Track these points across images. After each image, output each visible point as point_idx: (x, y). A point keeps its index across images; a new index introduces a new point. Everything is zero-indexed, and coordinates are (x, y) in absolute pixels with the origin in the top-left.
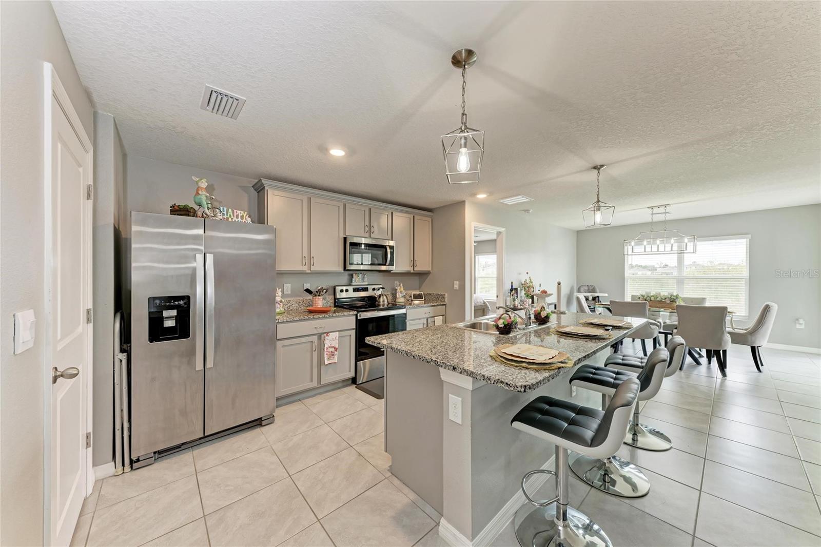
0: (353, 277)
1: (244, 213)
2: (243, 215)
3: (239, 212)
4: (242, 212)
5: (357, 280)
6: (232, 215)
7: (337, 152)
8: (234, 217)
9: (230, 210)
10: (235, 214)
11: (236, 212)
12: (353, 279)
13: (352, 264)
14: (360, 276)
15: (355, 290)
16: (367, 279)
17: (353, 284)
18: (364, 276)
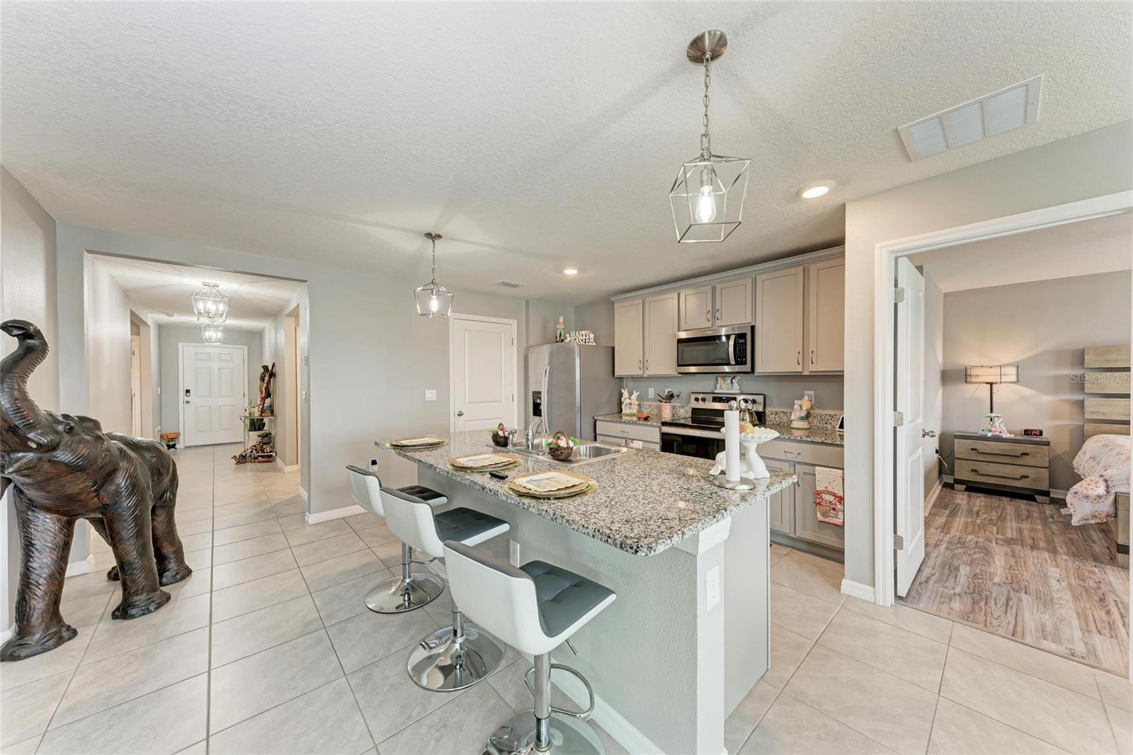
0: (717, 382)
2: (587, 333)
3: (583, 332)
4: (586, 331)
5: (724, 386)
6: (578, 336)
7: (571, 272)
9: (577, 333)
10: (581, 334)
12: (718, 385)
13: (679, 365)
14: (729, 381)
15: (715, 400)
16: (739, 385)
17: (716, 391)
18: (733, 380)
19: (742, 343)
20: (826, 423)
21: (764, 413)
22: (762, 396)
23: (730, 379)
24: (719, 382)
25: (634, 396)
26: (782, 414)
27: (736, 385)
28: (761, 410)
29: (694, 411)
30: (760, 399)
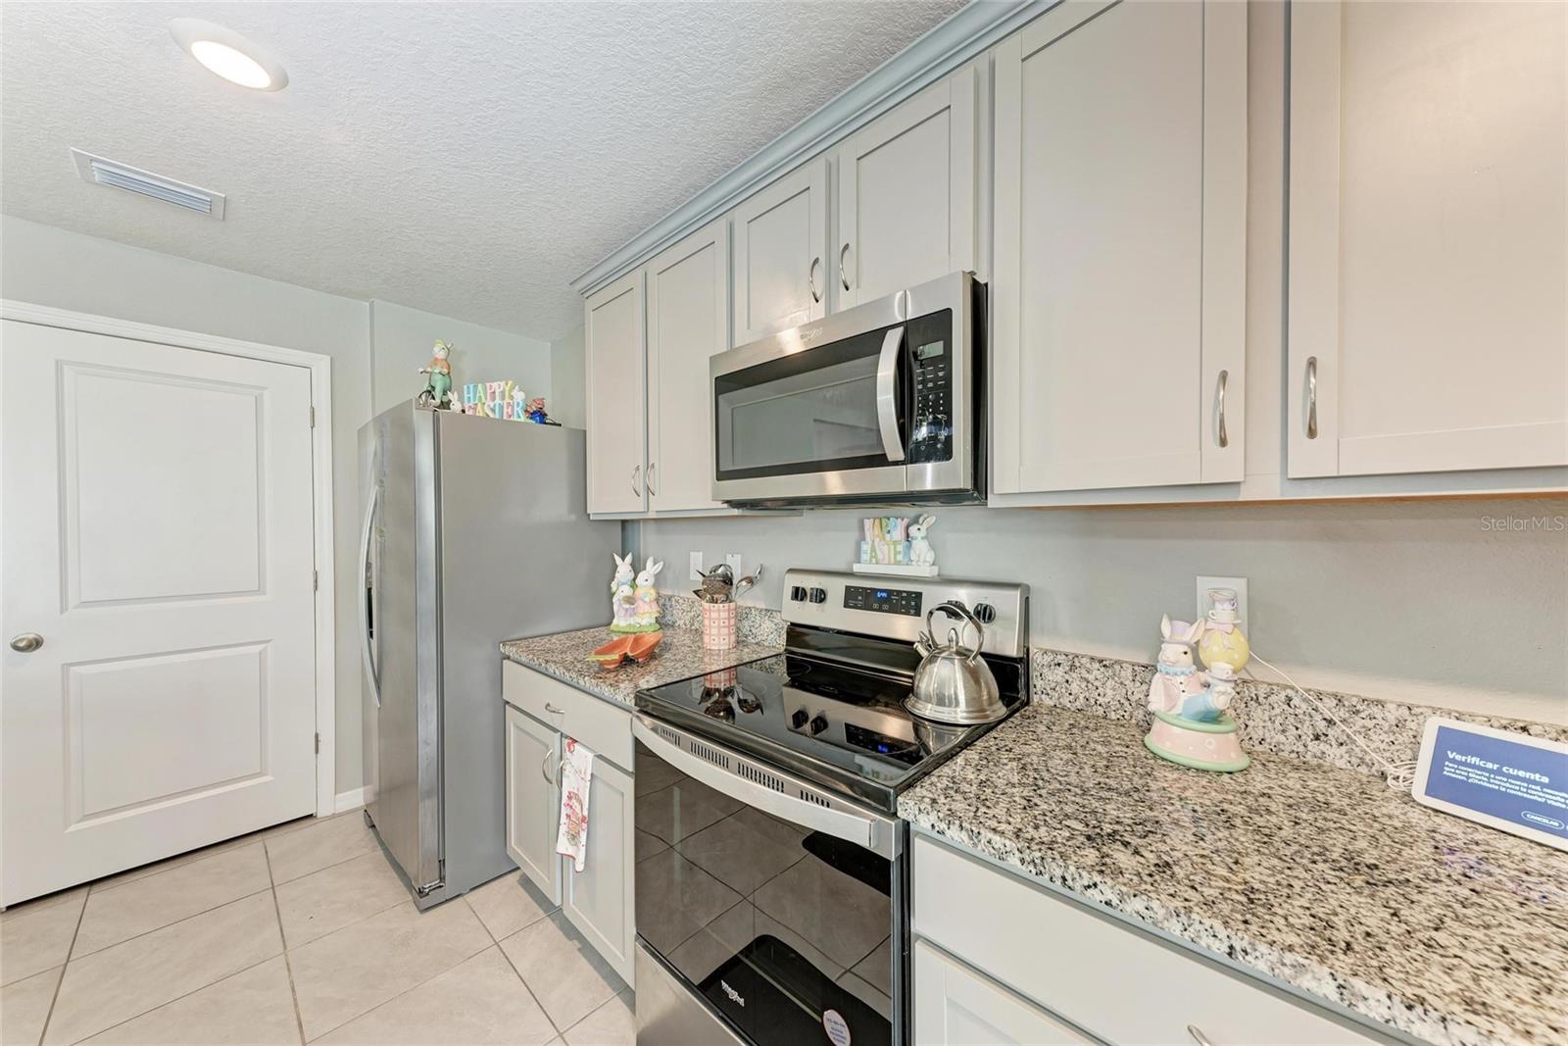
0: (863, 538)
1: (507, 384)
2: (504, 389)
3: (495, 385)
4: (502, 384)
5: (884, 550)
6: (483, 398)
8: (486, 398)
9: (480, 386)
10: (489, 392)
11: (491, 386)
12: (866, 547)
13: (722, 475)
14: (898, 534)
15: (858, 598)
16: (932, 547)
17: (857, 568)
18: (913, 530)
19: (934, 360)
20: (1317, 738)
21: (1025, 660)
22: (1017, 594)
23: (901, 524)
24: (868, 534)
25: (646, 577)
26: (1096, 673)
27: (920, 546)
28: (1012, 650)
29: (796, 633)
30: (1006, 604)
